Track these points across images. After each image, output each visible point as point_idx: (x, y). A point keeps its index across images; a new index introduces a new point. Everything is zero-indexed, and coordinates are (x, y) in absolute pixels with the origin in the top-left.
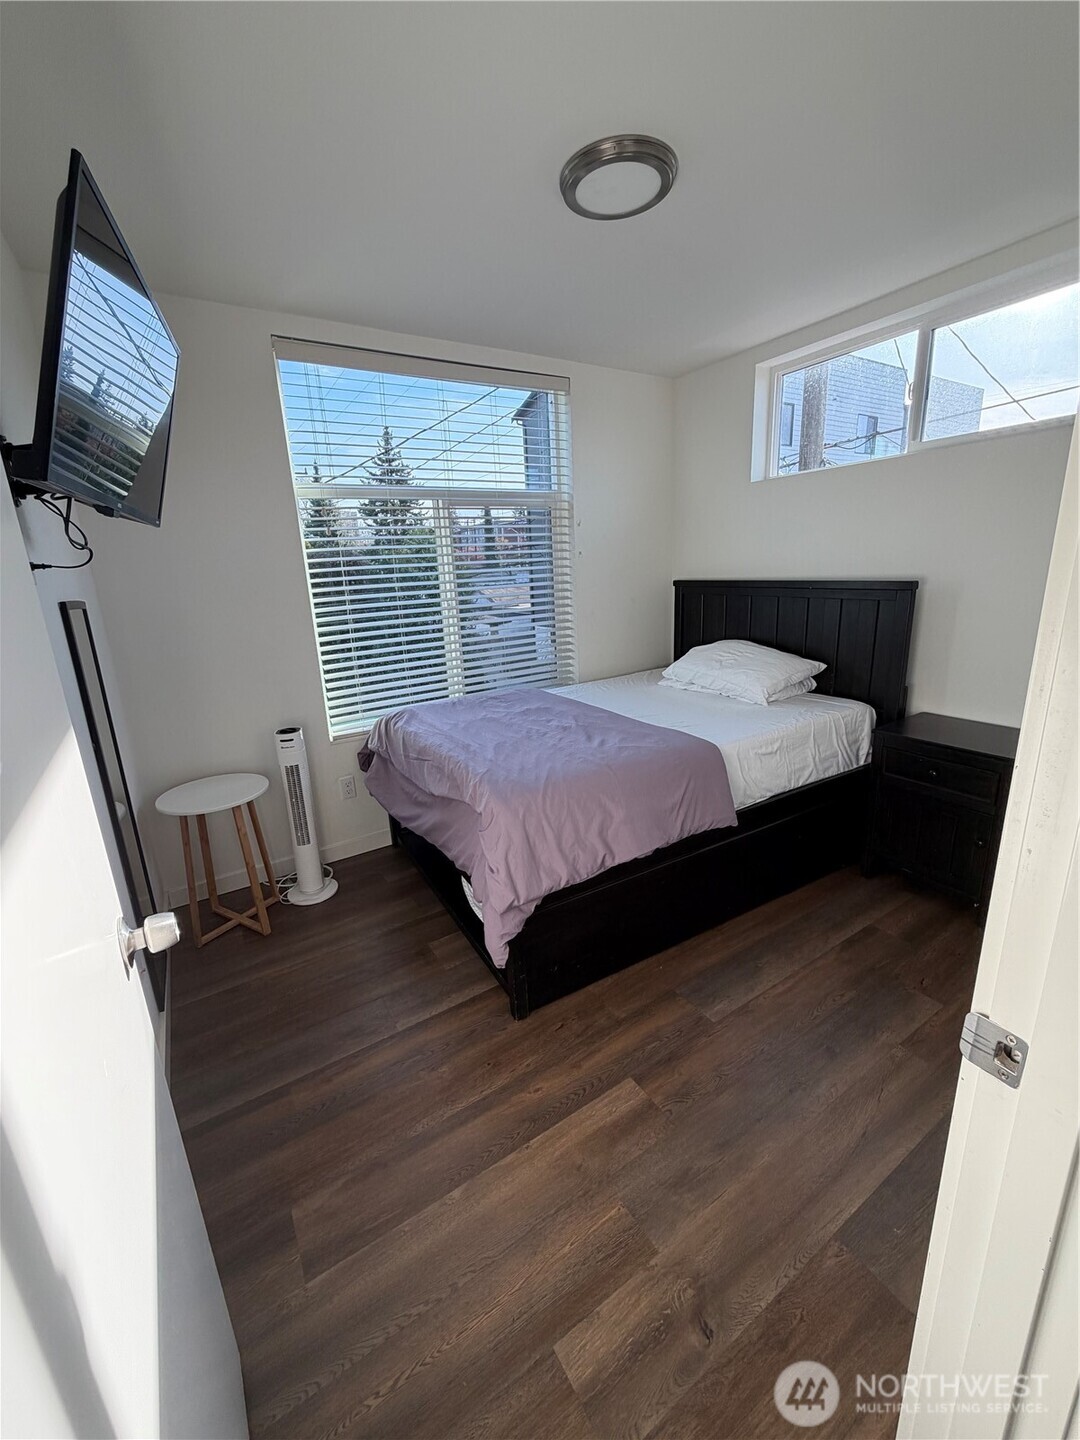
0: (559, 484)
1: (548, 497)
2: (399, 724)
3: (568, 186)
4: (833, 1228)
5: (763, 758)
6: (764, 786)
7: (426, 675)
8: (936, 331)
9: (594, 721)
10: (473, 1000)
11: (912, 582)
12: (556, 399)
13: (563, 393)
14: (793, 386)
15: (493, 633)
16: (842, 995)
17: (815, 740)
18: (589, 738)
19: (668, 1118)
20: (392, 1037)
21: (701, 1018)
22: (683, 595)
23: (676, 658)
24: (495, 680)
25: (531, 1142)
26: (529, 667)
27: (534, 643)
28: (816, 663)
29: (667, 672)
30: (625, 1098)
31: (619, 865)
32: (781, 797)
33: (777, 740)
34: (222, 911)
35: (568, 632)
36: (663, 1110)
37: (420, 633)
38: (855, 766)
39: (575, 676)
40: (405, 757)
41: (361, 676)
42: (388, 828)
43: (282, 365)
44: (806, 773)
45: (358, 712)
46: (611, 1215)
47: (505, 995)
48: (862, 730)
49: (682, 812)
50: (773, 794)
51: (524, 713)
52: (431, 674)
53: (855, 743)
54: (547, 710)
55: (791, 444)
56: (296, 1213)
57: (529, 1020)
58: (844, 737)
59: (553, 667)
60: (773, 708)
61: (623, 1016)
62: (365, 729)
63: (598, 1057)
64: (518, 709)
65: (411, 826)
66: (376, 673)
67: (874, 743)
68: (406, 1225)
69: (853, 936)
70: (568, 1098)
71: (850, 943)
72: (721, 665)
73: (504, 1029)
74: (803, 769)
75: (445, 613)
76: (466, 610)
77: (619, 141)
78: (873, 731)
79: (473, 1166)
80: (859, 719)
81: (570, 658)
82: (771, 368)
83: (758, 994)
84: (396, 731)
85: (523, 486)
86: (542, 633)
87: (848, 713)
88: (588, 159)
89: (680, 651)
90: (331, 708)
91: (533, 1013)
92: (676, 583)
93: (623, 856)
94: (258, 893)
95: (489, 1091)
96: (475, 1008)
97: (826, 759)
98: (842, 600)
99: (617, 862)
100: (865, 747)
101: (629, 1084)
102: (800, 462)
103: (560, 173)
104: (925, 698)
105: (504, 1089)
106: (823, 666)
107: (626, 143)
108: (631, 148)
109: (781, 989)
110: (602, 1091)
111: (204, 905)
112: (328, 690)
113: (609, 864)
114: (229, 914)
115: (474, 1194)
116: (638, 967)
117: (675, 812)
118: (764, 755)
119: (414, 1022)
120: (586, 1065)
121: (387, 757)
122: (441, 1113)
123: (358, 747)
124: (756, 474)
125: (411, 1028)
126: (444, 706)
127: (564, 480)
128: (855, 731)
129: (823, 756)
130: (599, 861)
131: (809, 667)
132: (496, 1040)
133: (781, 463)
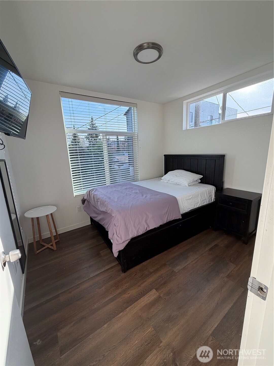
0: (135, 130)
1: (132, 133)
2: (92, 192)
3: (135, 55)
4: (210, 332)
5: (188, 200)
6: (188, 207)
7: (101, 179)
8: (227, 94)
9: (144, 191)
10: (112, 268)
11: (223, 155)
12: (134, 109)
13: (135, 108)
14: (192, 107)
15: (119, 168)
16: (210, 264)
17: (201, 195)
18: (143, 195)
19: (165, 301)
20: (89, 279)
21: (173, 271)
22: (166, 158)
23: (165, 174)
24: (119, 180)
25: (127, 309)
26: (128, 177)
27: (129, 171)
28: (200, 176)
29: (162, 178)
30: (153, 295)
31: (151, 230)
32: (192, 210)
33: (191, 195)
34: (43, 243)
35: (137, 168)
36: (163, 298)
37: (99, 168)
38: (211, 202)
39: (139, 179)
40: (94, 201)
41: (83, 179)
42: (90, 220)
43: (62, 99)
44: (199, 204)
45: (82, 189)
46: (149, 330)
47: (120, 266)
48: (213, 193)
49: (167, 215)
50: (190, 210)
51: (126, 189)
52: (103, 179)
53: (211, 196)
54: (132, 188)
55: (192, 122)
56: (59, 334)
57: (127, 273)
58: (208, 194)
59: (133, 177)
60: (190, 187)
61: (152, 271)
62: (84, 193)
63: (146, 283)
64: (124, 188)
65: (95, 219)
66: (89, 178)
67: (215, 196)
68: (91, 337)
69: (212, 247)
70: (137, 296)
71: (211, 249)
72: (176, 176)
73: (120, 276)
74: (198, 203)
75: (105, 163)
76: (111, 162)
77: (148, 43)
78: (215, 193)
79: (110, 317)
80: (212, 190)
81: (138, 174)
82: (187, 102)
83: (188, 264)
84: (92, 194)
85: (126, 131)
86: (131, 168)
87: (209, 188)
88: (140, 48)
89: (166, 173)
90: (74, 188)
91: (128, 271)
92: (165, 155)
93: (152, 227)
94: (53, 239)
95: (115, 294)
96: (112, 270)
97: (204, 200)
98: (206, 160)
99: (150, 229)
100: (213, 197)
101: (154, 291)
102: (194, 126)
103: (133, 52)
104: (228, 185)
105: (120, 293)
106: (202, 176)
107: (150, 44)
108: (151, 45)
109: (194, 262)
110: (147, 293)
111: (38, 242)
112: (74, 183)
113: (148, 229)
114: (45, 244)
115: (111, 326)
116: (156, 257)
117: (165, 215)
118: (188, 199)
119: (95, 275)
120: (142, 286)
121: (89, 201)
122: (102, 301)
123: (82, 198)
124: (184, 128)
125: (94, 276)
126: (105, 187)
127: (136, 129)
128: (211, 193)
129: (203, 199)
130: (145, 229)
131: (199, 176)
132: (117, 279)
133: (190, 126)
